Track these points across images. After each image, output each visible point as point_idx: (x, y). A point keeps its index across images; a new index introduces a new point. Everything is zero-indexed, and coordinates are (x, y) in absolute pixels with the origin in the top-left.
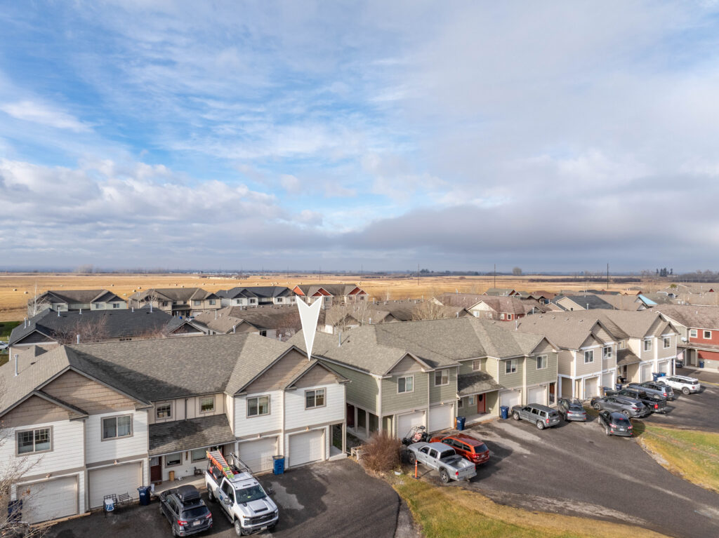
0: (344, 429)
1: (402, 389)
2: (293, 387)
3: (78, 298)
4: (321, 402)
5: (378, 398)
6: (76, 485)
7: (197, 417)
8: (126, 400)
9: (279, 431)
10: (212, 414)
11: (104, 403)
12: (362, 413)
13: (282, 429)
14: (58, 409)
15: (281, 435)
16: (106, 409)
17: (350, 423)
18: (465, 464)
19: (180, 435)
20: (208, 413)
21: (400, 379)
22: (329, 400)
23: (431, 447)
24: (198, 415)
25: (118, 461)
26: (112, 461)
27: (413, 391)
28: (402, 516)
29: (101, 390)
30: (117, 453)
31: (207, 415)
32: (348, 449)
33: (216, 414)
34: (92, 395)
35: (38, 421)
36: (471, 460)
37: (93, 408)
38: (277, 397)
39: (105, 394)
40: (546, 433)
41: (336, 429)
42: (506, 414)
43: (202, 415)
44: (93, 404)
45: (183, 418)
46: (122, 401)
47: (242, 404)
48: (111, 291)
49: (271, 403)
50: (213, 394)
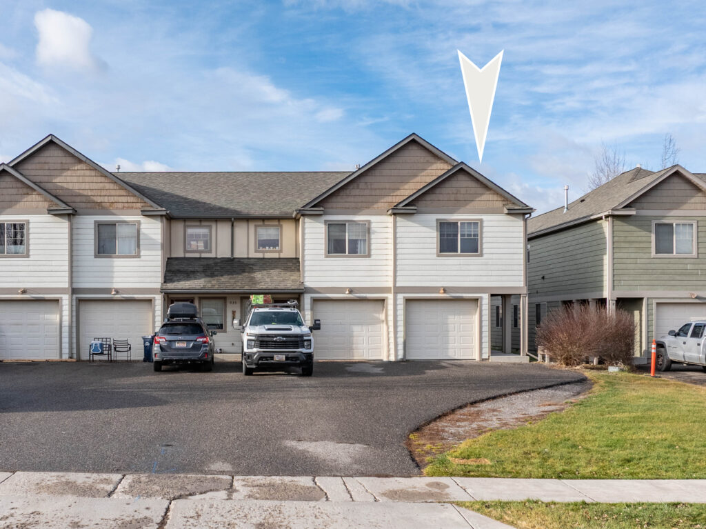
0: (524, 306)
1: (664, 245)
2: (409, 208)
4: (472, 246)
5: (607, 260)
6: (58, 316)
7: (250, 256)
8: (131, 199)
9: (386, 290)
10: (275, 255)
11: (98, 199)
13: (391, 284)
14: (34, 197)
15: (390, 296)
16: (100, 208)
19: (216, 273)
20: (271, 253)
21: (658, 225)
22: (489, 242)
24: (253, 255)
25: (117, 292)
26: (108, 291)
27: (694, 254)
29: (95, 179)
30: (115, 280)
31: (268, 256)
32: (533, 350)
33: (282, 256)
34: (83, 186)
35: (9, 210)
37: (83, 205)
38: (382, 225)
39: (101, 185)
43: (260, 255)
44: (84, 199)
45: (228, 255)
46: (124, 199)
47: (318, 231)
49: (373, 236)
50: (277, 219)
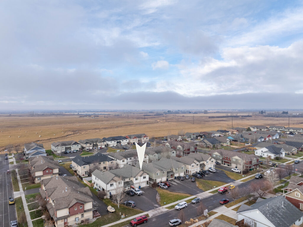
0: (149, 181)
1: (157, 175)
2: (141, 176)
3: (67, 144)
5: (154, 177)
12: (151, 179)
15: (140, 183)
17: (149, 180)
18: (167, 186)
20: (130, 180)
21: (157, 173)
22: (146, 177)
23: (162, 184)
27: (159, 175)
28: (157, 193)
30: (120, 186)
32: (149, 185)
36: (167, 185)
38: (139, 177)
40: (181, 181)
41: (147, 182)
42: (175, 178)
45: (127, 181)
46: (120, 180)
47: (135, 179)
48: (76, 141)
50: (130, 177)
